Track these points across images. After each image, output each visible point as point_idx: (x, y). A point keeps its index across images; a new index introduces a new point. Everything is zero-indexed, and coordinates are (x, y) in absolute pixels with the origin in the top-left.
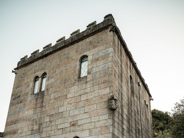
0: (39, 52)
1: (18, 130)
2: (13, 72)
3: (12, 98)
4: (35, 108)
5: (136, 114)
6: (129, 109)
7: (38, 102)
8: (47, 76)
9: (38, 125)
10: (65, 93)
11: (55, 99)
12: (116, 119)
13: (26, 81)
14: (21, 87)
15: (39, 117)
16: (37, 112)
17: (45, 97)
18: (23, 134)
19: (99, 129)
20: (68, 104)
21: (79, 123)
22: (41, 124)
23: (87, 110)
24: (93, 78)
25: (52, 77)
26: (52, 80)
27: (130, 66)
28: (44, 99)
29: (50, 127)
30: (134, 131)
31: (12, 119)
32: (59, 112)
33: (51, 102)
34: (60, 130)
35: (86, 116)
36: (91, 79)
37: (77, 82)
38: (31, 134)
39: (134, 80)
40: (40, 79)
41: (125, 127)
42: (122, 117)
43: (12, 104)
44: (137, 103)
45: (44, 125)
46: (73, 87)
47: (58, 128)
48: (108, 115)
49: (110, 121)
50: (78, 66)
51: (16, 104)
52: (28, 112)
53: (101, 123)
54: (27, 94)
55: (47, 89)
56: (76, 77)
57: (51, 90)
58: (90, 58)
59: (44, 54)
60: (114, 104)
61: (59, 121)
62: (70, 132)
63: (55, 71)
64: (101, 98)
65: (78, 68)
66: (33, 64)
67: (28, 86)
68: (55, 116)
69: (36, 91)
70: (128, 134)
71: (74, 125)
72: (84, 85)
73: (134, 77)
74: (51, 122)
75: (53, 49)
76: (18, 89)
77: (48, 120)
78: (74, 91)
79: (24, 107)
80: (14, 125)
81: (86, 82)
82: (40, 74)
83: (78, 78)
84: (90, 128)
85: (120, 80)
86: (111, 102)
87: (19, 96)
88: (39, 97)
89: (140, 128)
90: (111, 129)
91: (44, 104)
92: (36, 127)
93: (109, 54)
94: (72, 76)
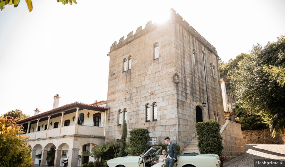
0: (125, 39)
1: (116, 98)
2: (108, 55)
3: (110, 75)
4: (126, 83)
5: (200, 78)
6: (192, 77)
7: (128, 78)
8: (132, 57)
10: (145, 72)
11: (139, 75)
12: (180, 89)
13: (117, 62)
14: (115, 66)
15: (129, 89)
16: (128, 85)
17: (132, 74)
18: (120, 101)
19: (169, 96)
20: (148, 79)
21: (156, 93)
22: (131, 94)
23: (160, 83)
24: (163, 60)
25: (135, 59)
26: (136, 61)
27: (193, 41)
28: (132, 76)
29: (137, 96)
30: (198, 93)
31: (112, 91)
32: (142, 85)
33: (137, 77)
34: (144, 98)
35: (160, 88)
36: (162, 61)
37: (152, 63)
40: (127, 60)
41: (188, 92)
42: (186, 85)
43: (110, 80)
44: (201, 69)
45: (133, 95)
46: (150, 67)
47: (143, 96)
48: (173, 86)
49: (175, 91)
50: (152, 50)
51: (113, 79)
52: (122, 86)
53: (170, 92)
54: (119, 72)
55: (133, 68)
56: (152, 59)
57: (135, 69)
58: (160, 44)
59: (128, 41)
60: (177, 79)
61: (143, 92)
62: (151, 99)
63: (137, 54)
64: (169, 74)
65: (152, 52)
66: (121, 49)
67: (120, 66)
68: (140, 88)
70: (191, 96)
71: (152, 94)
72: (157, 65)
73: (198, 48)
74: (138, 92)
75: (134, 37)
76: (112, 68)
77: (136, 91)
78: (151, 69)
79: (118, 82)
80: (113, 95)
81: (159, 63)
82: (127, 56)
83: (153, 60)
84: (163, 96)
85: (182, 58)
86: (175, 78)
87: (114, 74)
88: (128, 74)
89: (205, 88)
90: (176, 96)
91: (132, 79)
92: (128, 96)
93: (173, 41)
94: (149, 59)
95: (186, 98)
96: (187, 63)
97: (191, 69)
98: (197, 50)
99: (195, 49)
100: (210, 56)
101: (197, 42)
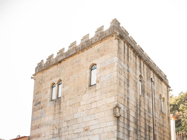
0: (54, 58)
1: (41, 134)
2: (32, 78)
3: (34, 104)
4: (54, 114)
5: (147, 113)
6: (137, 110)
7: (56, 108)
8: (62, 82)
9: (57, 130)
10: (78, 101)
11: (70, 106)
12: (121, 125)
13: (44, 88)
14: (40, 93)
15: (58, 122)
16: (56, 117)
17: (62, 104)
18: (46, 138)
19: (106, 134)
20: (81, 111)
21: (91, 128)
22: (60, 129)
23: (97, 117)
24: (101, 87)
25: (67, 85)
26: (67, 88)
27: (140, 65)
28: (61, 106)
29: (68, 132)
30: (143, 130)
31: (36, 124)
32: (74, 118)
33: (68, 108)
34: (76, 134)
35: (96, 122)
36: (100, 88)
37: (88, 90)
38: (53, 138)
39: (146, 77)
40: (56, 85)
41: (132, 129)
42: (128, 120)
43: (34, 110)
44: (148, 101)
45: (63, 130)
46: (85, 95)
47: (74, 133)
48: (113, 121)
49: (115, 127)
50: (88, 74)
51: (38, 110)
52: (48, 118)
53: (109, 129)
54: (46, 100)
55: (63, 96)
56: (87, 85)
57: (66, 97)
58: (98, 66)
59: (58, 61)
60: (118, 112)
61: (75, 127)
62: (84, 136)
63: (69, 78)
64: (108, 106)
65: (88, 76)
66: (49, 70)
67: (46, 93)
68: (71, 122)
69: (54, 97)
70: (135, 135)
71: (86, 130)
72: (94, 93)
73: (146, 75)
74: (68, 127)
75: (66, 55)
76: (38, 95)
77: (66, 126)
78: (86, 98)
79: (45, 113)
80: (38, 129)
81: (96, 91)
82: (56, 80)
83: (89, 87)
84: (99, 133)
85: (126, 85)
86: (115, 111)
87: (40, 103)
88: (57, 103)
89: (151, 125)
90: (116, 134)
91: (61, 111)
92: (56, 132)
94: (84, 84)
95: (129, 136)
96: (132, 92)
97: (137, 100)
98: (144, 76)
99: (143, 75)
100: (160, 85)
101: (145, 66)
